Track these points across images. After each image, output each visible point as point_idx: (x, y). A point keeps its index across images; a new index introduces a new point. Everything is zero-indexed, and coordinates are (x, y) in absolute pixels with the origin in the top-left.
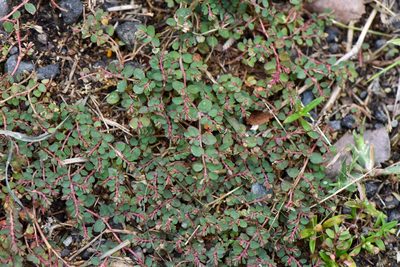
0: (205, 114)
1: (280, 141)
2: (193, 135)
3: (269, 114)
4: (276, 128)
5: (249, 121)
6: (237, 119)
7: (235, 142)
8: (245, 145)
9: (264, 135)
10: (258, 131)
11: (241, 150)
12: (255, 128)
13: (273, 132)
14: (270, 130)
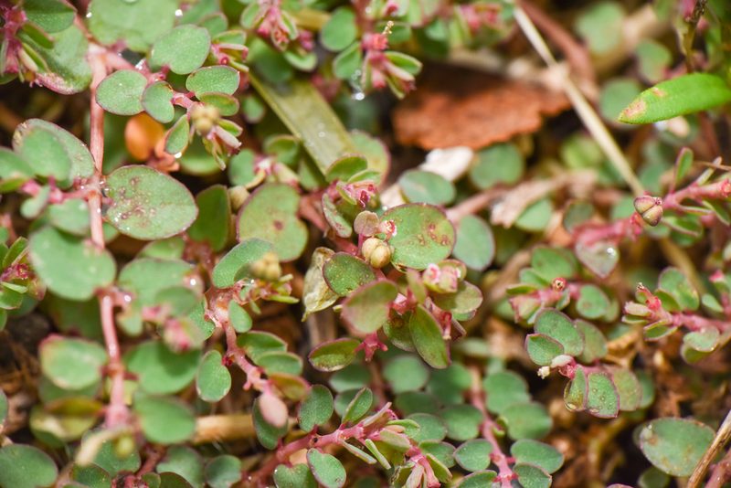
0: (132, 57)
1: (601, 256)
2: (49, 168)
3: (541, 90)
4: (582, 178)
5: (411, 124)
6: (338, 104)
7: (320, 239)
8: (375, 250)
9: (506, 213)
10: (465, 186)
11: (350, 282)
12: (447, 162)
13: (561, 199)
14: (540, 188)
